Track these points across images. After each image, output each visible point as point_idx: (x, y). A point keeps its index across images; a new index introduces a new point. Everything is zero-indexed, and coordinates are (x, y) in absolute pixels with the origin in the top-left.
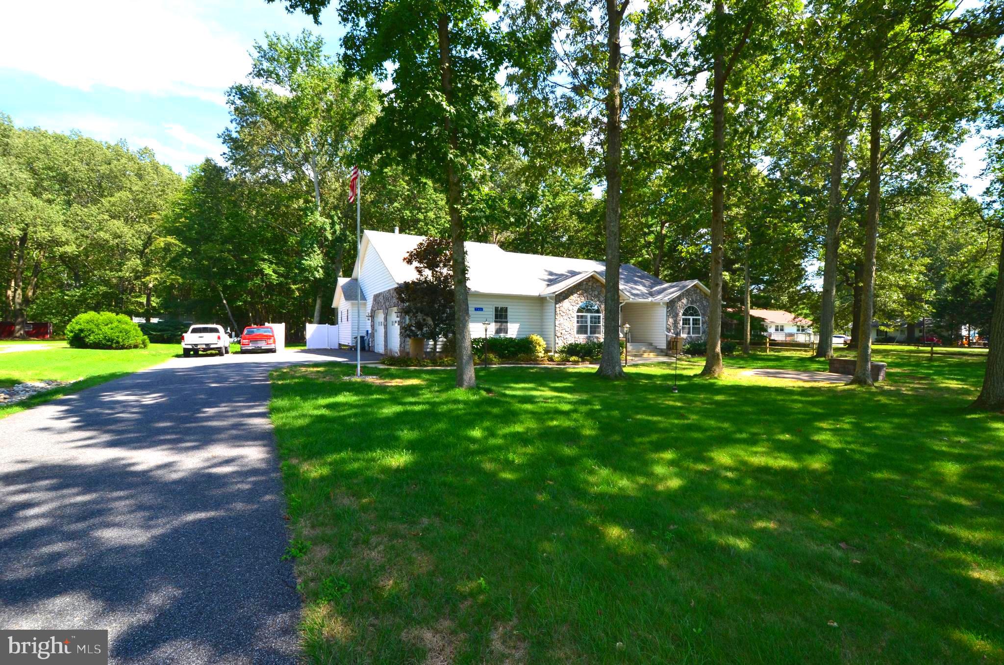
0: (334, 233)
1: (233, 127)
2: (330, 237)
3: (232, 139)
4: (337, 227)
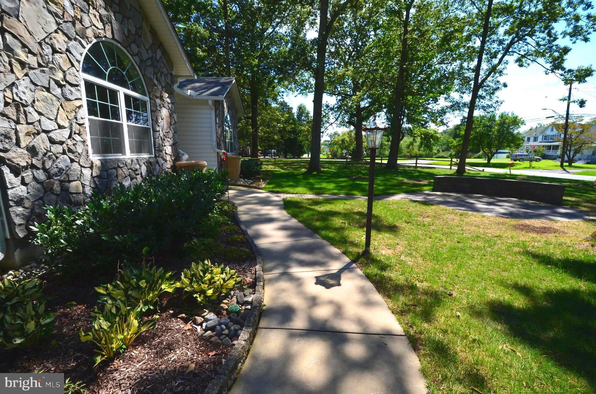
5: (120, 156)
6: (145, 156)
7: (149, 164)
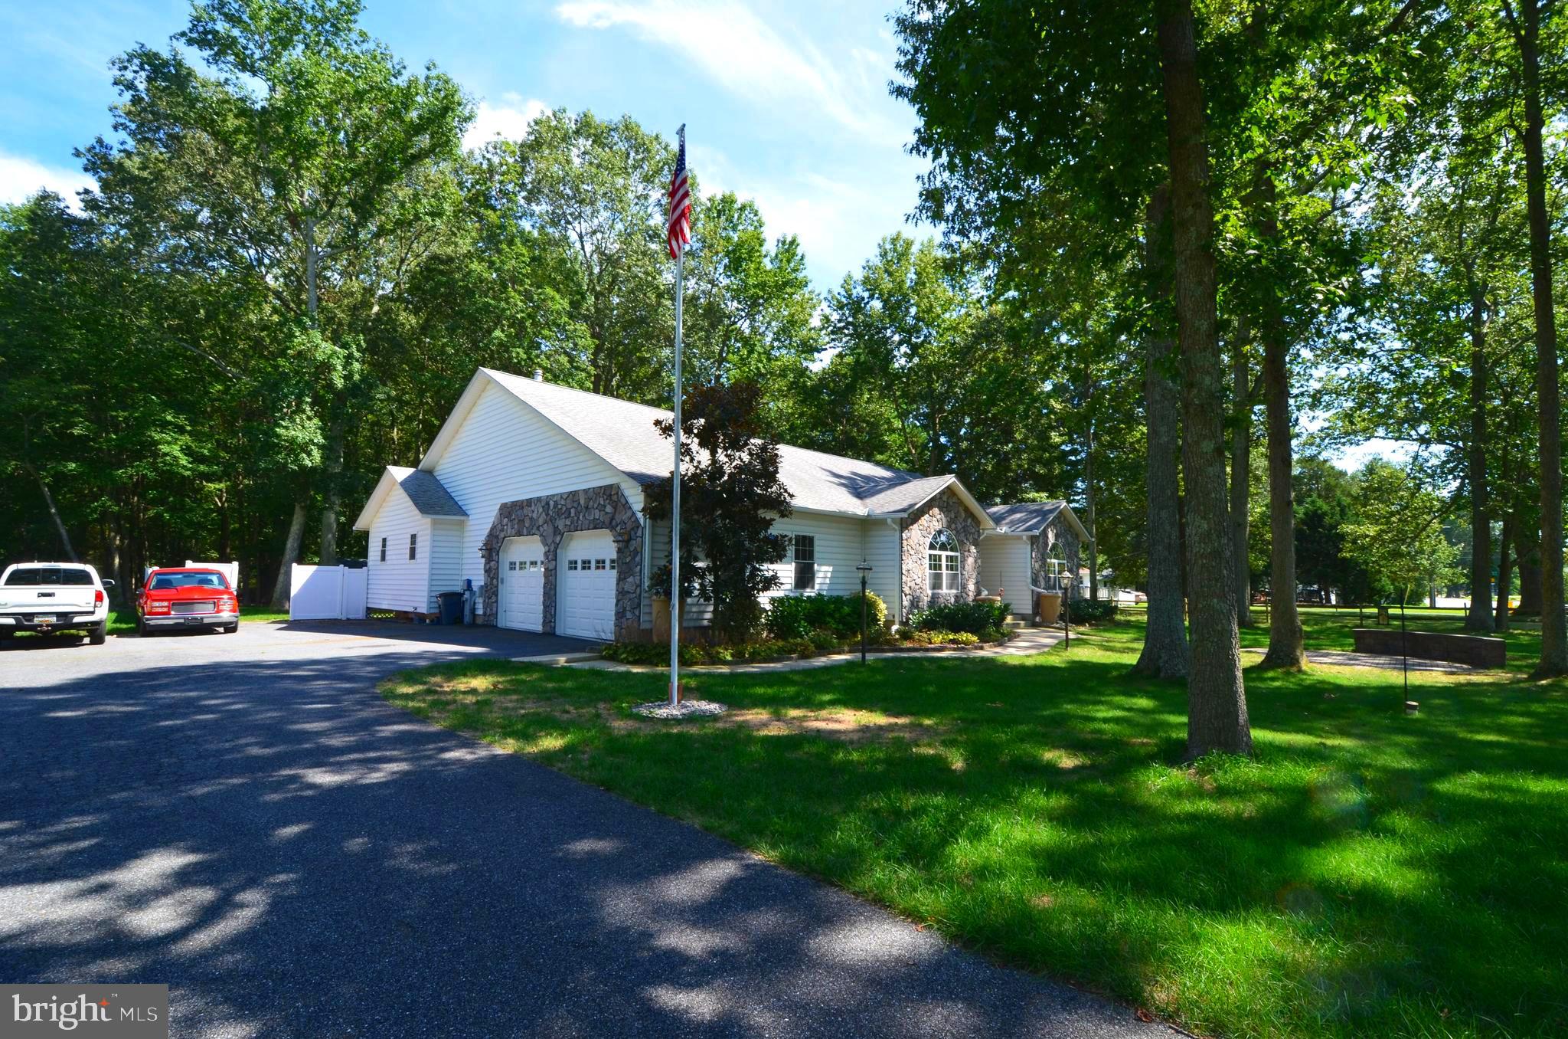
0: (348, 377)
1: (118, 141)
2: (339, 383)
3: (110, 166)
4: (356, 366)
5: (940, 591)
6: (954, 591)
7: (957, 597)
